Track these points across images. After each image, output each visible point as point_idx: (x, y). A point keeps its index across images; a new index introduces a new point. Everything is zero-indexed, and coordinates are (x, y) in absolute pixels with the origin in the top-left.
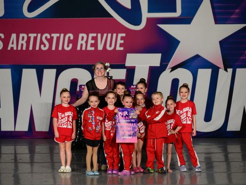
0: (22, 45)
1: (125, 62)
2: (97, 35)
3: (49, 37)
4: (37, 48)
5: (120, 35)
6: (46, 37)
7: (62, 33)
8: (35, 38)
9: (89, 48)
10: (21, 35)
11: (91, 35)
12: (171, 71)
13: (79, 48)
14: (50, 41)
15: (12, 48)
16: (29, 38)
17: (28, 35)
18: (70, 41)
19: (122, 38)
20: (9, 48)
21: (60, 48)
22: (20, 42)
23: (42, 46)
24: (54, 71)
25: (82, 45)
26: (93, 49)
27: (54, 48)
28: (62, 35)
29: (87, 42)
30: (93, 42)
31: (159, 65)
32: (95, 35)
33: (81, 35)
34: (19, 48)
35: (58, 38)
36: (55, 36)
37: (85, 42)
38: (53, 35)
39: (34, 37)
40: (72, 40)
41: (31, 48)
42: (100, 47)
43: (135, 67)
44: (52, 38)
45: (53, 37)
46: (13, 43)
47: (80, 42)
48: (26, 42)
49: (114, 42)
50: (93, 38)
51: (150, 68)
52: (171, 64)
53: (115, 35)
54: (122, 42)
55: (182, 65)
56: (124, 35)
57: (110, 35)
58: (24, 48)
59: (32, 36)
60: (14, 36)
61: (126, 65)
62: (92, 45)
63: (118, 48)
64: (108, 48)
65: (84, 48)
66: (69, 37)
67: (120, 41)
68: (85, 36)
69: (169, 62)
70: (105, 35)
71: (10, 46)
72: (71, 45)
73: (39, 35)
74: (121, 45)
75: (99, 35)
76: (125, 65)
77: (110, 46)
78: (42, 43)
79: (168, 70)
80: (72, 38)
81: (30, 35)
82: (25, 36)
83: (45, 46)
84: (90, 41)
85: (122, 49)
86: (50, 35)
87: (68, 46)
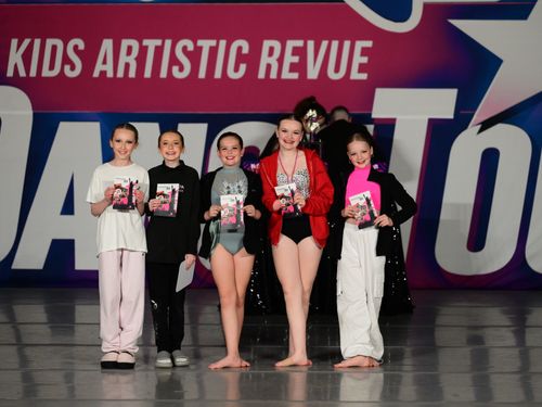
0: (127, 66)
1: (371, 109)
2: (305, 44)
3: (191, 47)
4: (163, 74)
5: (360, 44)
6: (185, 49)
7: (223, 39)
8: (159, 51)
9: (287, 75)
10: (125, 43)
11: (291, 44)
12: (480, 131)
13: (261, 75)
14: (194, 57)
15: (103, 73)
16: (143, 50)
17: (141, 43)
18: (240, 58)
19: (364, 52)
20: (96, 74)
21: (218, 74)
22: (123, 59)
23: (175, 69)
24: (203, 128)
25: (269, 67)
26: (295, 76)
27: (202, 74)
28: (223, 43)
29: (281, 60)
30: (296, 59)
31: (451, 117)
32: (300, 43)
33: (267, 44)
34: (120, 74)
35: (213, 51)
36: (206, 44)
37: (276, 59)
38: (200, 43)
39: (157, 47)
40: (245, 55)
41: (148, 74)
42: (313, 73)
43: (394, 120)
44: (198, 50)
45: (201, 48)
46: (105, 62)
47: (265, 59)
48: (136, 59)
49: (345, 61)
50: (296, 51)
51: (431, 122)
52: (480, 115)
53: (347, 44)
54: (365, 60)
55: (506, 117)
56: (369, 44)
57: (335, 44)
58: (132, 74)
59: (151, 44)
60: (107, 45)
61: (374, 116)
62: (293, 68)
63: (355, 75)
64: (332, 75)
65: (273, 75)
66: (240, 49)
67: (359, 59)
68: (277, 45)
69: (475, 109)
70: (325, 44)
71: (99, 67)
72: (243, 67)
73: (168, 43)
74: (362, 68)
75: (311, 44)
76: (370, 115)
77: (337, 70)
78: (174, 61)
79: (473, 129)
80: (246, 50)
81: (146, 42)
82: (135, 44)
83: (181, 69)
84: (289, 59)
85: (364, 76)
86: (195, 43)
87: (236, 69)
